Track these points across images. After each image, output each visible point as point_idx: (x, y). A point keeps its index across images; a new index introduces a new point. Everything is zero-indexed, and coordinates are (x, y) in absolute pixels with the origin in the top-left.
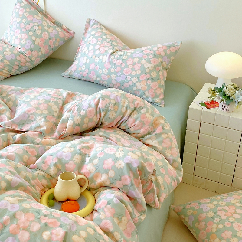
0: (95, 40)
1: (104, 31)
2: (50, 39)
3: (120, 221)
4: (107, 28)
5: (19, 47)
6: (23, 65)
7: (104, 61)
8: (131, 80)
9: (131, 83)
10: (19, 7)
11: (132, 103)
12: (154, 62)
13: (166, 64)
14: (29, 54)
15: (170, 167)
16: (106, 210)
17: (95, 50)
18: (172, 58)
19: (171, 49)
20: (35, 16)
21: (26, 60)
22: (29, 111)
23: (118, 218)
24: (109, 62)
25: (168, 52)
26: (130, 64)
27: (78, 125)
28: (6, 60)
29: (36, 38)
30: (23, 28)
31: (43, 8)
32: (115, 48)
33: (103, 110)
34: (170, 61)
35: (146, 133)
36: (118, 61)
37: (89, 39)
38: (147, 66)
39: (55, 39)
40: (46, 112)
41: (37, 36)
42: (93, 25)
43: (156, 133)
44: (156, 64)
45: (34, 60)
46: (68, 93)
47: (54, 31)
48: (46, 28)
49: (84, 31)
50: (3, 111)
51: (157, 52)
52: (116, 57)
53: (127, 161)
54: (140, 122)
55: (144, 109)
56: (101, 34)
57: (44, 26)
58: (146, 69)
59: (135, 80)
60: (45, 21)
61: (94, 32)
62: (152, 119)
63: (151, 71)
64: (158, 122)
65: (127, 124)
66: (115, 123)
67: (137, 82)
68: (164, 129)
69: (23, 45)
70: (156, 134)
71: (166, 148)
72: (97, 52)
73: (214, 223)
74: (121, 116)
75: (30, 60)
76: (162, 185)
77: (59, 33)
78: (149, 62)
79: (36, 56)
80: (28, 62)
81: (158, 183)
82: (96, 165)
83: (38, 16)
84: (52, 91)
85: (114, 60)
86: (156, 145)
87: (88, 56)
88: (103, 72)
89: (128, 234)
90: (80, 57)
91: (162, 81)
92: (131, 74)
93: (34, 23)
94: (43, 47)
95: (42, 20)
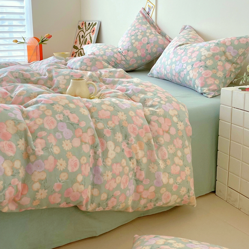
1: (192, 32)
2: (148, 44)
5: (120, 47)
6: (119, 62)
7: (170, 53)
8: (186, 68)
13: (231, 55)
14: (125, 54)
18: (242, 50)
19: (240, 40)
20: (143, 25)
24: (173, 52)
25: (236, 43)
26: (190, 52)
28: (106, 55)
29: (136, 41)
31: (154, 20)
32: (188, 42)
34: (238, 54)
36: (181, 50)
38: (205, 53)
39: (153, 44)
41: (137, 40)
44: (215, 52)
45: (129, 60)
47: (153, 37)
48: (148, 34)
51: (222, 41)
57: (147, 33)
58: (202, 56)
59: (189, 68)
60: (150, 29)
67: (190, 70)
75: (125, 59)
77: (159, 40)
78: (208, 50)
79: (131, 56)
80: (123, 60)
83: (146, 25)
85: (179, 50)
88: (167, 63)
91: (220, 72)
92: (187, 61)
93: (139, 30)
94: (140, 50)
95: (148, 28)
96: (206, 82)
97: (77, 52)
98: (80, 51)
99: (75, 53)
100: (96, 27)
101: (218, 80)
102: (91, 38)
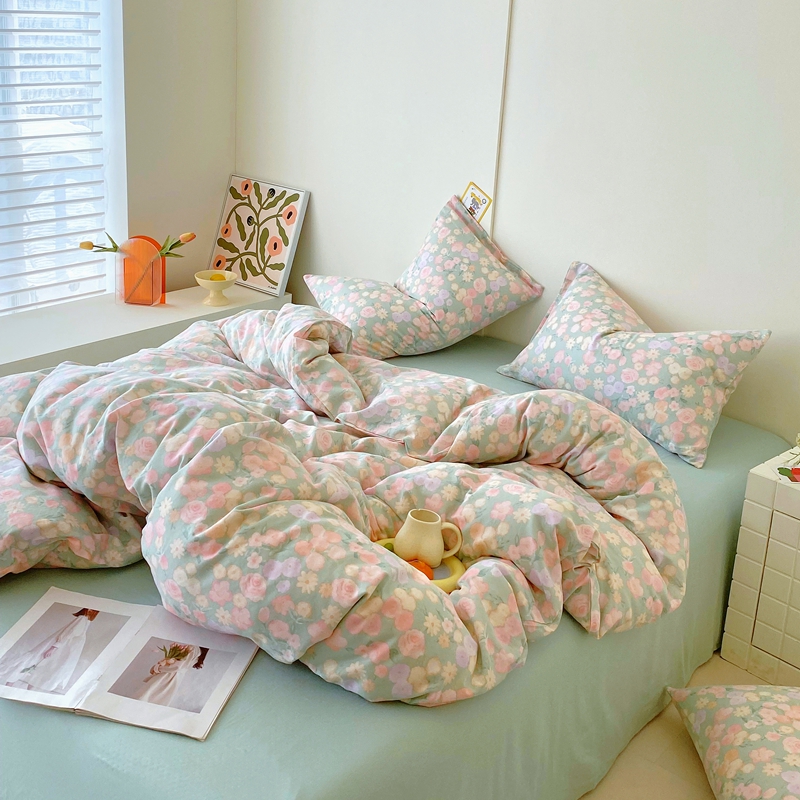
0: (577, 305)
1: (604, 288)
2: (487, 293)
3: (494, 609)
4: (611, 286)
5: (423, 300)
6: (424, 337)
7: (583, 348)
8: (635, 396)
9: (633, 402)
10: (440, 225)
11: (597, 421)
12: (695, 366)
13: (724, 373)
14: (439, 318)
15: (651, 567)
16: (472, 582)
17: (571, 324)
18: (742, 365)
19: (740, 343)
20: (468, 245)
21: (431, 329)
22: (393, 401)
23: (491, 603)
24: (594, 351)
25: (733, 349)
26: (639, 361)
27: (476, 443)
28: (393, 321)
29: (460, 287)
30: (439, 265)
31: (489, 231)
32: (616, 325)
33: (532, 423)
34: (736, 370)
35: (617, 490)
36: (614, 351)
37: (566, 302)
38: (676, 369)
39: (499, 294)
40: (423, 409)
41: (462, 284)
42: (582, 275)
43: (638, 493)
44: (697, 369)
45: (448, 332)
46: (480, 387)
47: (499, 279)
48: (485, 271)
49: (562, 285)
50: (349, 396)
51: (705, 344)
52: (611, 342)
53: (537, 512)
54: (607, 462)
55: (622, 439)
56: (593, 293)
57: (482, 266)
58: (672, 376)
59: (644, 396)
60: (487, 257)
61: (580, 289)
62: (634, 461)
63: (682, 383)
64: (648, 472)
65: (579, 465)
66: (555, 456)
67: (647, 402)
68: (656, 487)
69: (431, 299)
70: (638, 496)
71: (653, 530)
72: (575, 328)
73: (744, 729)
74: (568, 445)
75: (440, 329)
76: (616, 593)
77: (511, 283)
78: (682, 362)
79: (453, 323)
80: (433, 332)
81: (609, 585)
82: (480, 508)
83: (474, 245)
84: (448, 379)
85: (606, 347)
86: (631, 518)
87: (555, 335)
88: (578, 369)
89: (504, 638)
90: (541, 336)
91: (708, 411)
92: (637, 381)
93: (462, 258)
94: (471, 308)
95: (480, 254)
96: (688, 433)
97: (233, 260)
98: (244, 258)
99: (228, 260)
100: (298, 206)
101: (705, 428)
102: (282, 231)
